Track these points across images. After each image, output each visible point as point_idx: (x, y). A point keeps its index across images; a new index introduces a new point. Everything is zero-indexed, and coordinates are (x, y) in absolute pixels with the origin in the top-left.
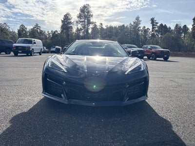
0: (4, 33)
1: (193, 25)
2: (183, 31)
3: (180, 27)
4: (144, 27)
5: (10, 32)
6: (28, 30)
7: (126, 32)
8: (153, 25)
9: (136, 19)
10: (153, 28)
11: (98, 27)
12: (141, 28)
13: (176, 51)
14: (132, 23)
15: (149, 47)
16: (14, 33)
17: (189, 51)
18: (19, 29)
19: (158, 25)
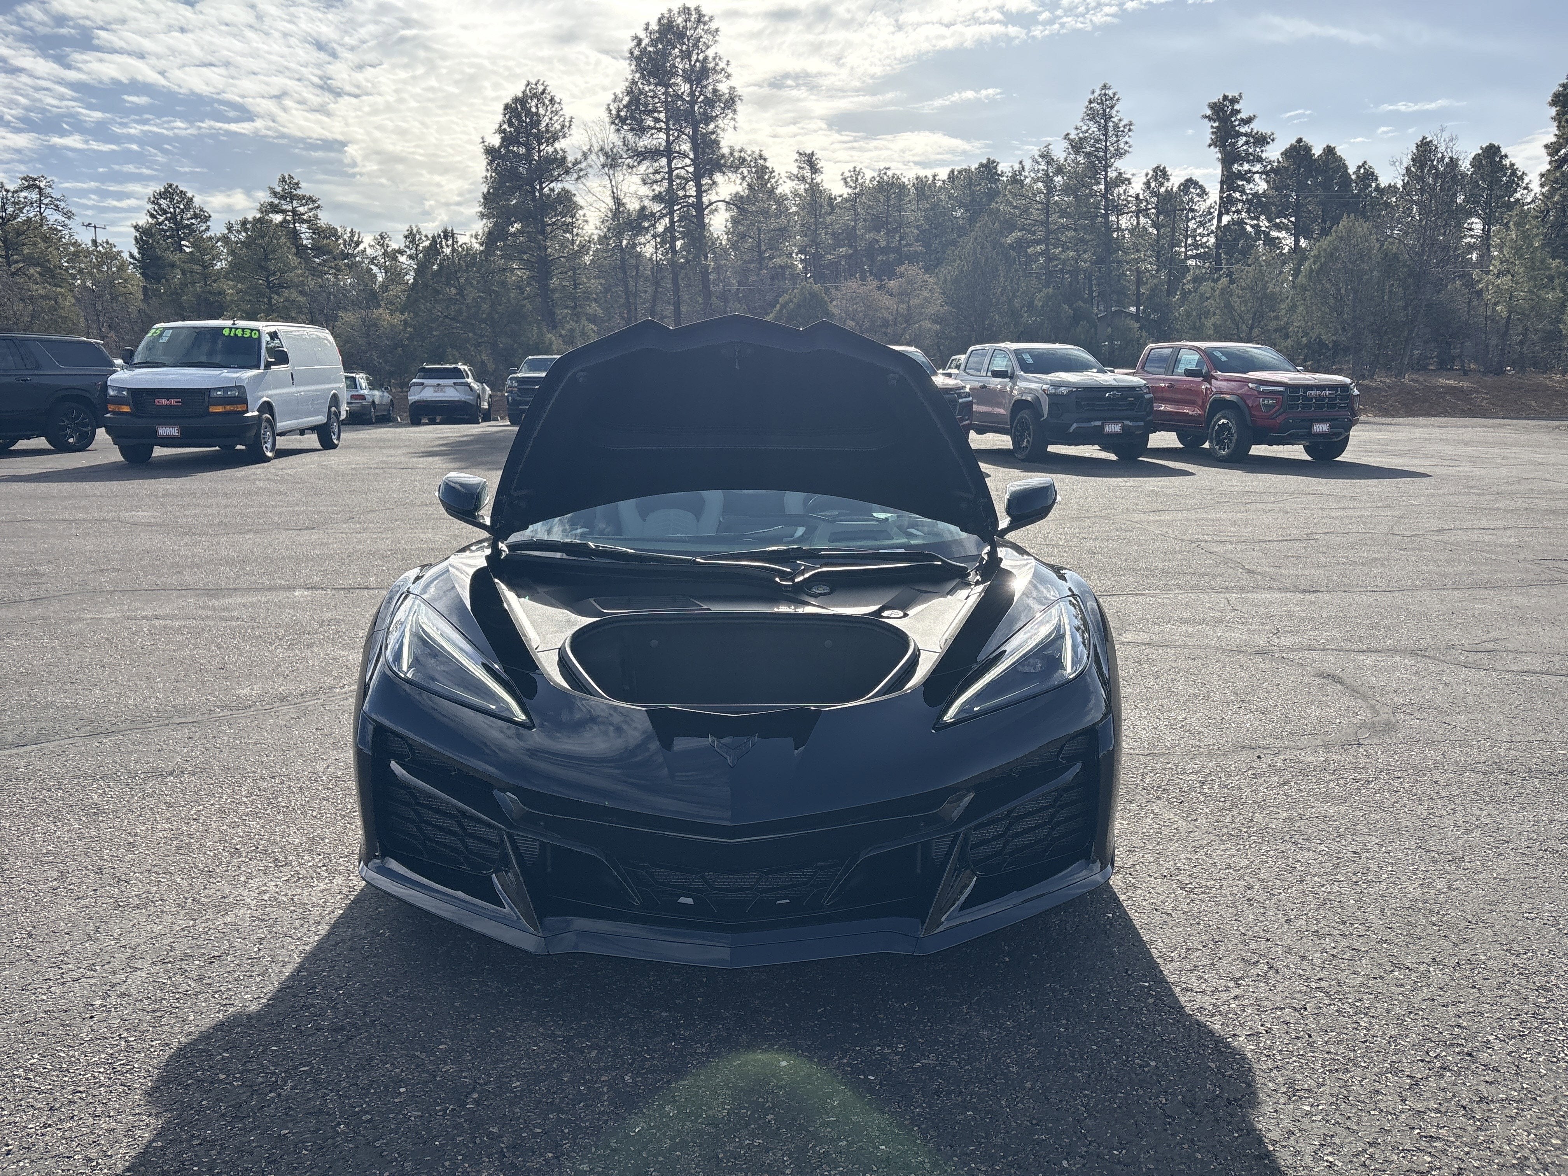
0: (30, 261)
1: (1552, 149)
2: (1473, 198)
3: (1453, 163)
4: (1161, 174)
5: (78, 253)
6: (217, 229)
7: (1010, 225)
8: (1229, 158)
9: (1092, 115)
10: (1229, 181)
11: (785, 188)
12: (1137, 187)
13: (1420, 366)
14: (1060, 152)
15: (1189, 359)
16: (110, 256)
17: (1520, 363)
18: (143, 220)
19: (1273, 153)
